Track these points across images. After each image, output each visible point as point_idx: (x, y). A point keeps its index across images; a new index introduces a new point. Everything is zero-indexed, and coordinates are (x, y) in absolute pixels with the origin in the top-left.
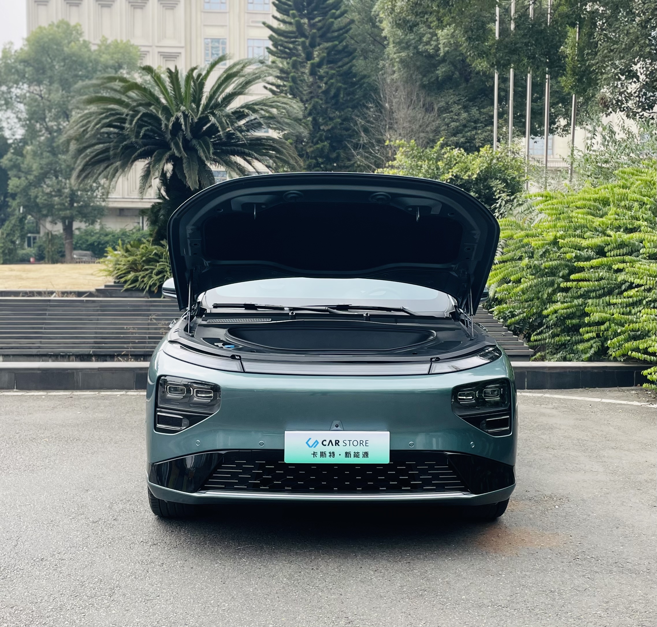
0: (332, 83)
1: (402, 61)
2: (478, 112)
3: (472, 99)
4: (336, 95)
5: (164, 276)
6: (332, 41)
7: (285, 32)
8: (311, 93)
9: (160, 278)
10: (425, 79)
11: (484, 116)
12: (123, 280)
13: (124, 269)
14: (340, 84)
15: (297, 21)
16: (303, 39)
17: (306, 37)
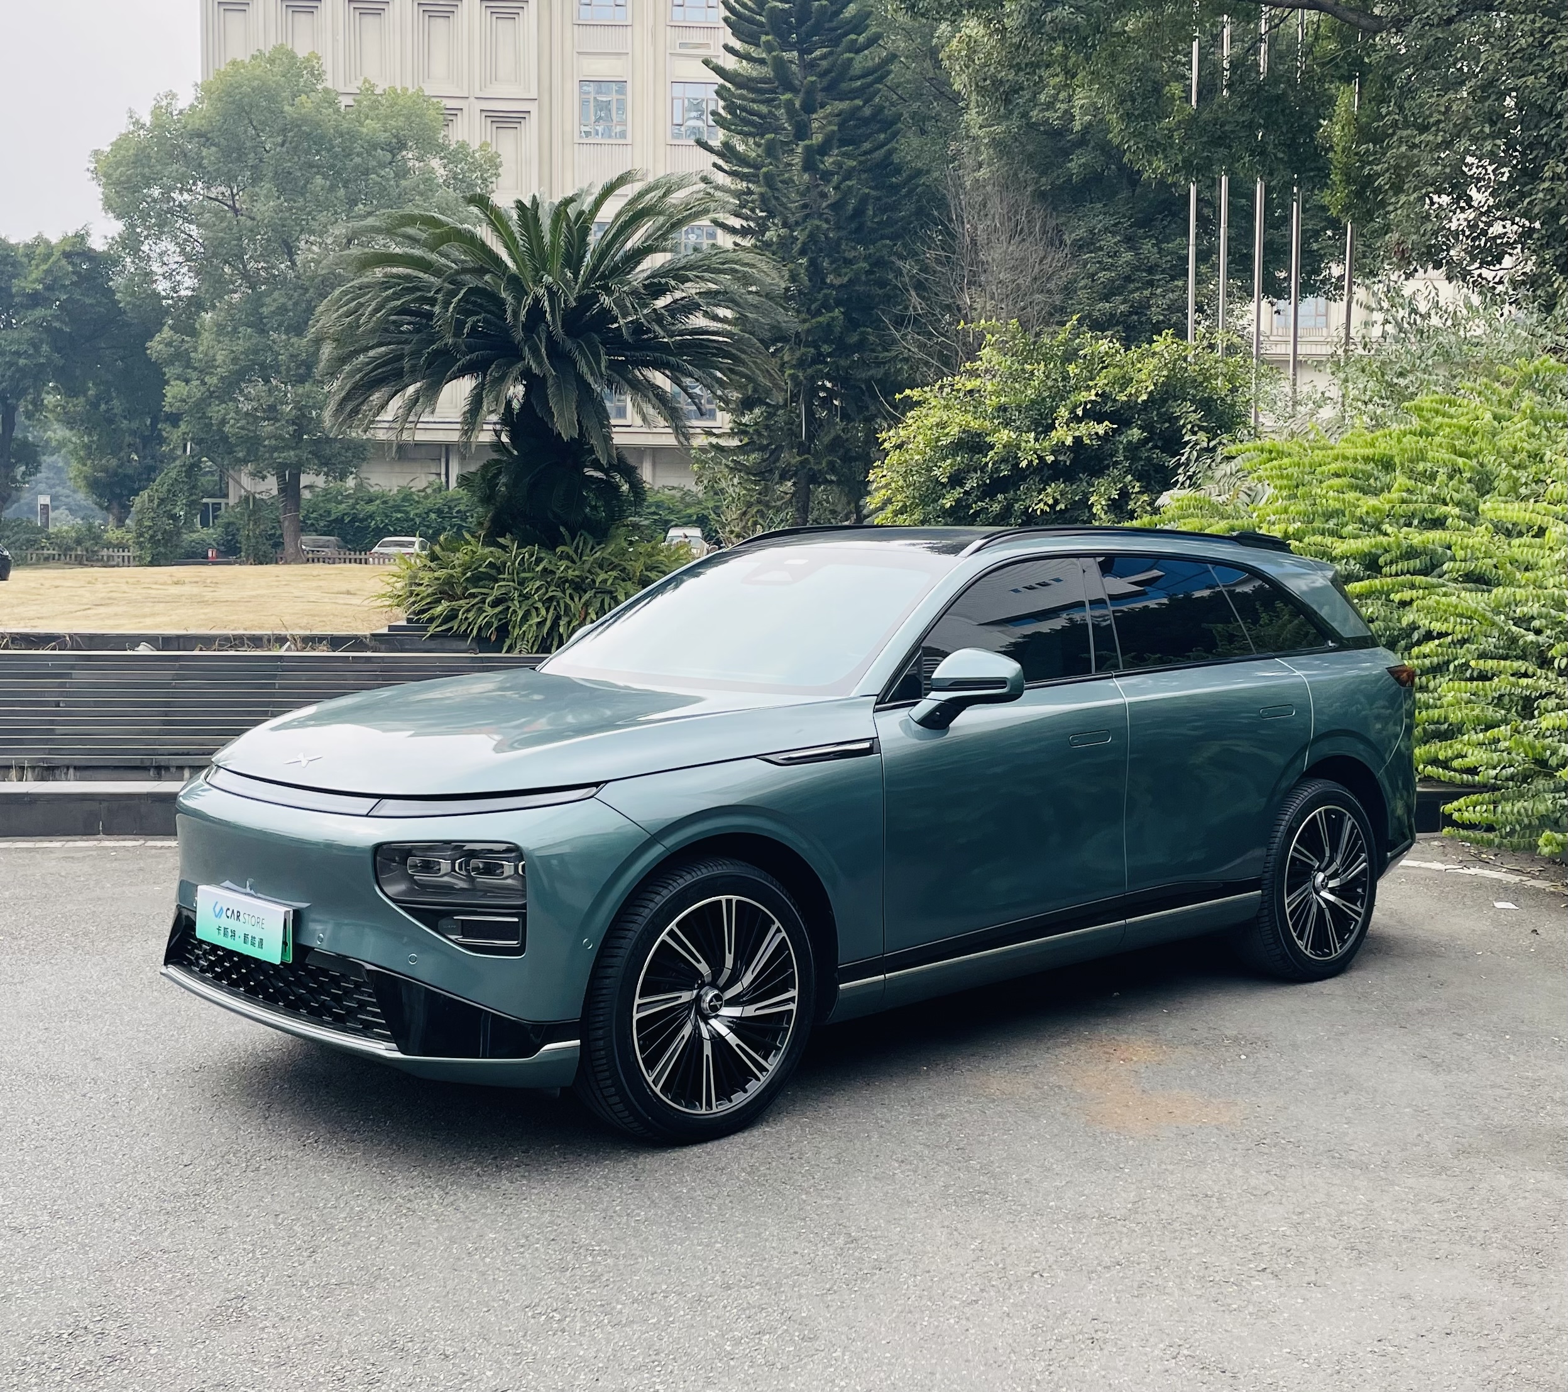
0: (850, 188)
1: (995, 143)
2: (1155, 250)
3: (1145, 222)
4: (859, 212)
5: (509, 608)
6: (852, 99)
7: (750, 79)
8: (805, 206)
9: (500, 612)
10: (1044, 180)
11: (1169, 258)
12: (426, 616)
13: (428, 595)
14: (867, 191)
15: (775, 58)
16: (788, 96)
17: (794, 90)
